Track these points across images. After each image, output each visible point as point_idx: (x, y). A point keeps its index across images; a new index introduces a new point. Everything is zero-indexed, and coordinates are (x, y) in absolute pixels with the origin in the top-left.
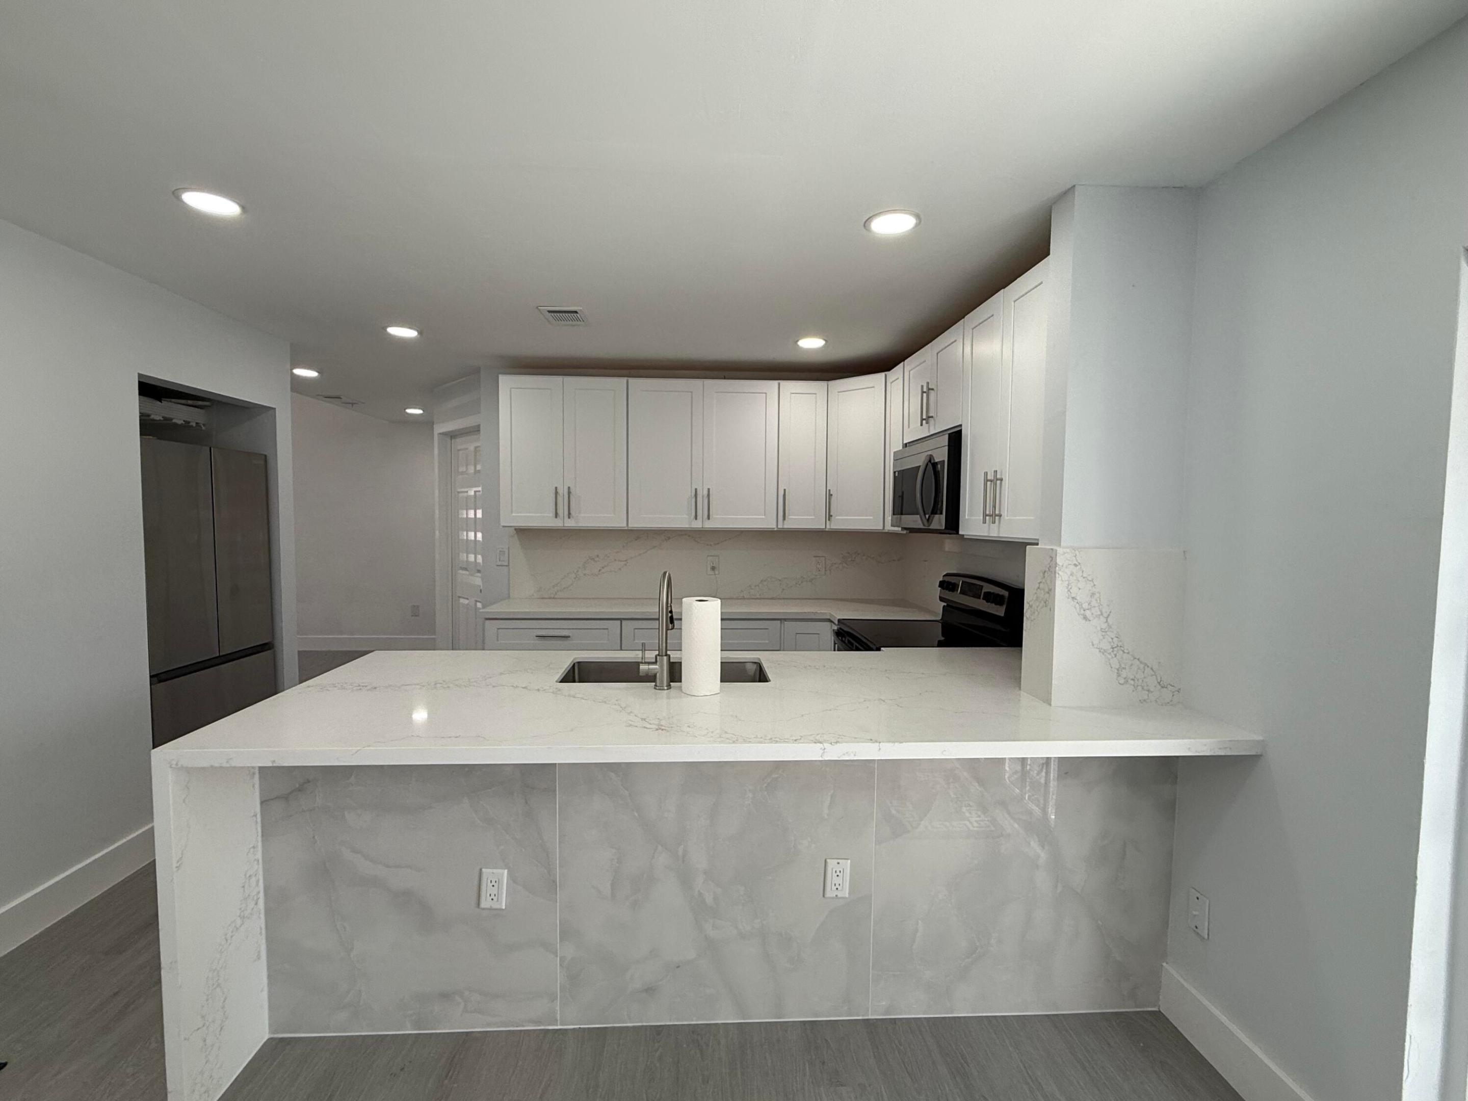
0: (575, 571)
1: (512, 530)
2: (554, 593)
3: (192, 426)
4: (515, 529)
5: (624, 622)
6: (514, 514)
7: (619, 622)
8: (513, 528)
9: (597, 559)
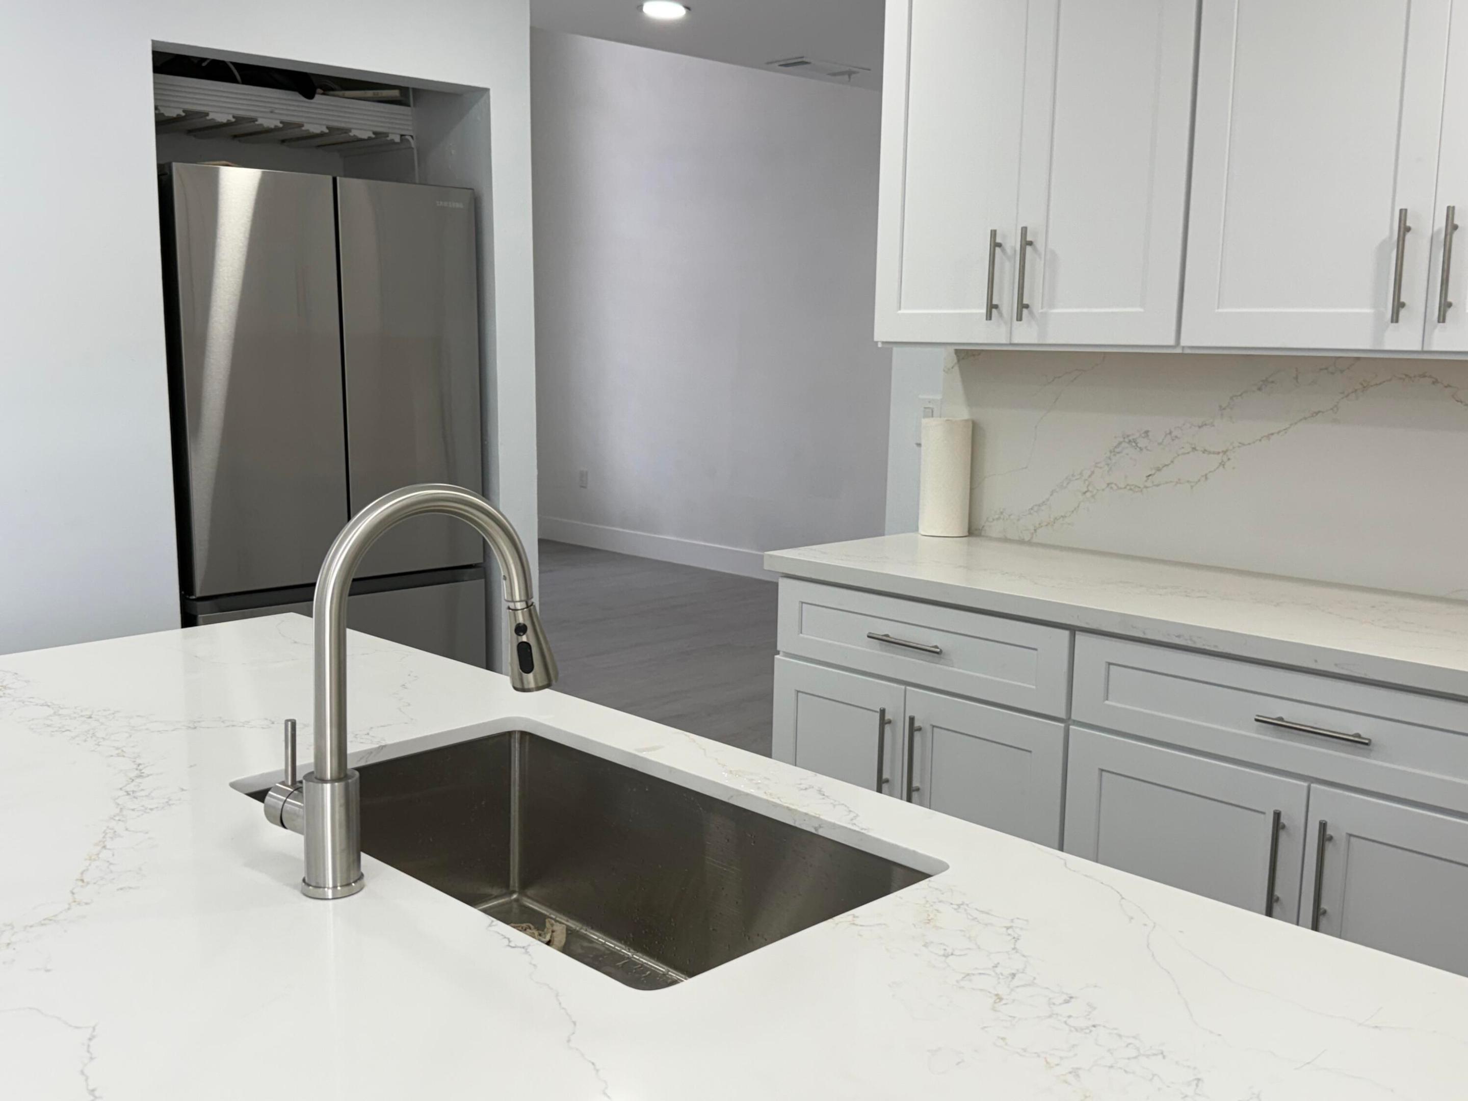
0: (1087, 473)
1: (946, 357)
2: (1032, 528)
3: (393, 142)
4: (957, 351)
5: (1079, 637)
6: (902, 311)
7: (1066, 633)
8: (951, 349)
9: (1142, 443)
